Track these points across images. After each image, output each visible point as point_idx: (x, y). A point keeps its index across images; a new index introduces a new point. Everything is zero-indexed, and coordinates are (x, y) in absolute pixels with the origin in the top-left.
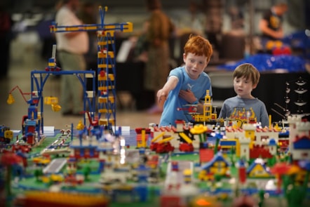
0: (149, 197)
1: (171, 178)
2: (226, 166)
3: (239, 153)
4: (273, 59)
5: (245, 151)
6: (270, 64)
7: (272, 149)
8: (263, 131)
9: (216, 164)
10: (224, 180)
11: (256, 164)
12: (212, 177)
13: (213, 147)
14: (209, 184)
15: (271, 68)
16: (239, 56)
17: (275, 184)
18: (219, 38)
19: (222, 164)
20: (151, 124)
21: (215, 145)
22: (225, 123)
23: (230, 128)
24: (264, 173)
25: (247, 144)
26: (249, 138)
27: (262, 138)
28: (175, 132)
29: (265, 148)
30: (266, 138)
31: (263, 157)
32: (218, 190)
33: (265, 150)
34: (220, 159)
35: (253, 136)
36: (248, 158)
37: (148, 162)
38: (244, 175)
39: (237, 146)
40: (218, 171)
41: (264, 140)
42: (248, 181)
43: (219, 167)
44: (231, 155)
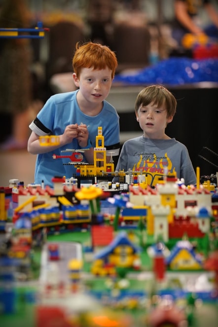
0: (17, 306)
1: (49, 272)
2: (134, 252)
3: (153, 228)
4: (195, 66)
5: (161, 226)
6: (190, 74)
7: (203, 223)
8: (188, 193)
9: (119, 250)
10: (131, 275)
11: (180, 249)
12: (113, 271)
13: (112, 220)
14: (109, 283)
15: (193, 81)
16: (142, 60)
17: (210, 280)
18: (109, 29)
19: (128, 250)
20: (12, 181)
21: (114, 216)
22: (127, 177)
23: (135, 187)
24: (193, 263)
25: (164, 216)
26: (168, 207)
27: (187, 204)
28: (52, 196)
29: (192, 221)
30: (194, 204)
31: (191, 238)
32: (124, 293)
33: (192, 226)
34: (124, 242)
35: (172, 202)
36: (166, 238)
37: (13, 249)
38: (161, 267)
39: (148, 218)
40: (122, 261)
41: (189, 209)
42: (169, 276)
43: (123, 256)
44: (139, 232)
